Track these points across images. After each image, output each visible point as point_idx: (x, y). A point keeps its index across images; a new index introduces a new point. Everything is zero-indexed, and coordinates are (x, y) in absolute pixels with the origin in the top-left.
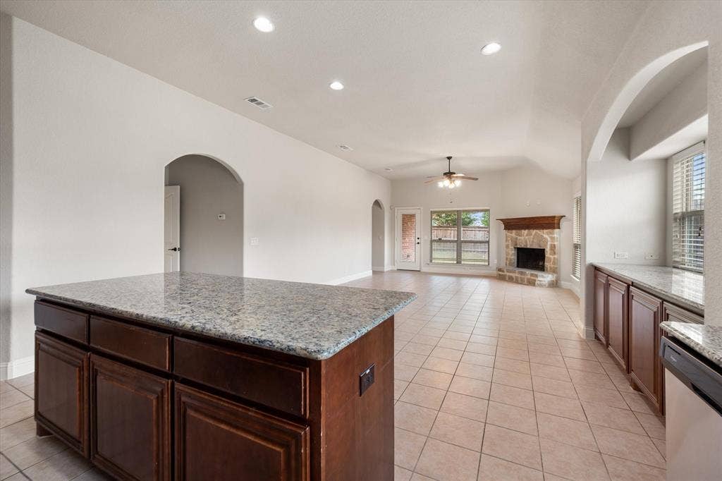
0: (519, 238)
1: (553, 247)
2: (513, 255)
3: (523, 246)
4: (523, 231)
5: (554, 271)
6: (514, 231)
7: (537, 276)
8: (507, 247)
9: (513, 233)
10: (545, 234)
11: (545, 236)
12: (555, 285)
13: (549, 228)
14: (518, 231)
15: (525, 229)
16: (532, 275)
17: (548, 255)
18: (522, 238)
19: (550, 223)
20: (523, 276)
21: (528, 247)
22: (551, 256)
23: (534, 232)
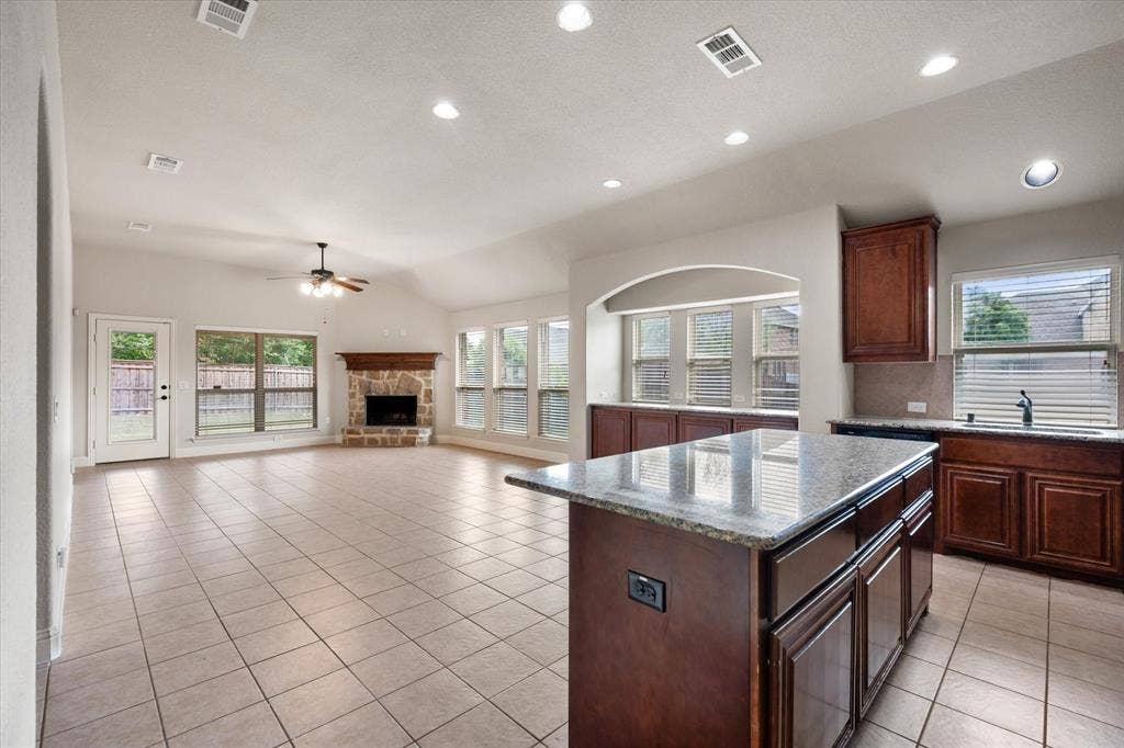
0: (374, 381)
1: (429, 394)
2: (360, 406)
3: (381, 394)
4: (381, 372)
5: (430, 423)
6: (365, 372)
7: (417, 432)
8: (352, 396)
9: (364, 376)
10: (418, 376)
11: (418, 379)
12: (433, 442)
13: (422, 368)
14: (372, 372)
15: (384, 370)
16: (409, 432)
17: (421, 403)
18: (380, 382)
19: (425, 361)
20: (395, 436)
21: (391, 394)
22: (427, 405)
23: (399, 374)
